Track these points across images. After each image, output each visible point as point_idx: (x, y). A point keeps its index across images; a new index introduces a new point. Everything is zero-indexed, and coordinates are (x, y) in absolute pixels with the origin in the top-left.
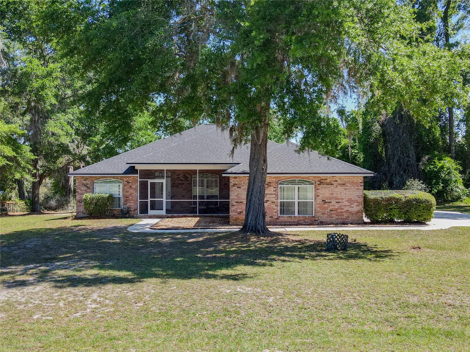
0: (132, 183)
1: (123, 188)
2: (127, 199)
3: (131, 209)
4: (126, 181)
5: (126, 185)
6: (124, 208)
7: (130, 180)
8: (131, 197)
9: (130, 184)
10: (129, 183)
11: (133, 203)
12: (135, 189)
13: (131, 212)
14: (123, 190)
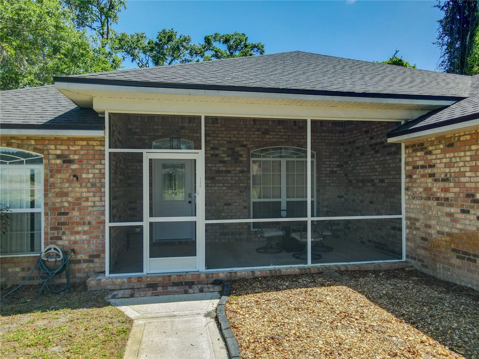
0: (80, 161)
1: (46, 180)
2: (63, 219)
3: (79, 257)
4: (58, 157)
5: (59, 171)
6: (48, 255)
7: (75, 152)
8: (76, 213)
9: (74, 166)
10: (71, 162)
11: (85, 233)
12: (93, 185)
13: (77, 266)
14: (48, 187)
